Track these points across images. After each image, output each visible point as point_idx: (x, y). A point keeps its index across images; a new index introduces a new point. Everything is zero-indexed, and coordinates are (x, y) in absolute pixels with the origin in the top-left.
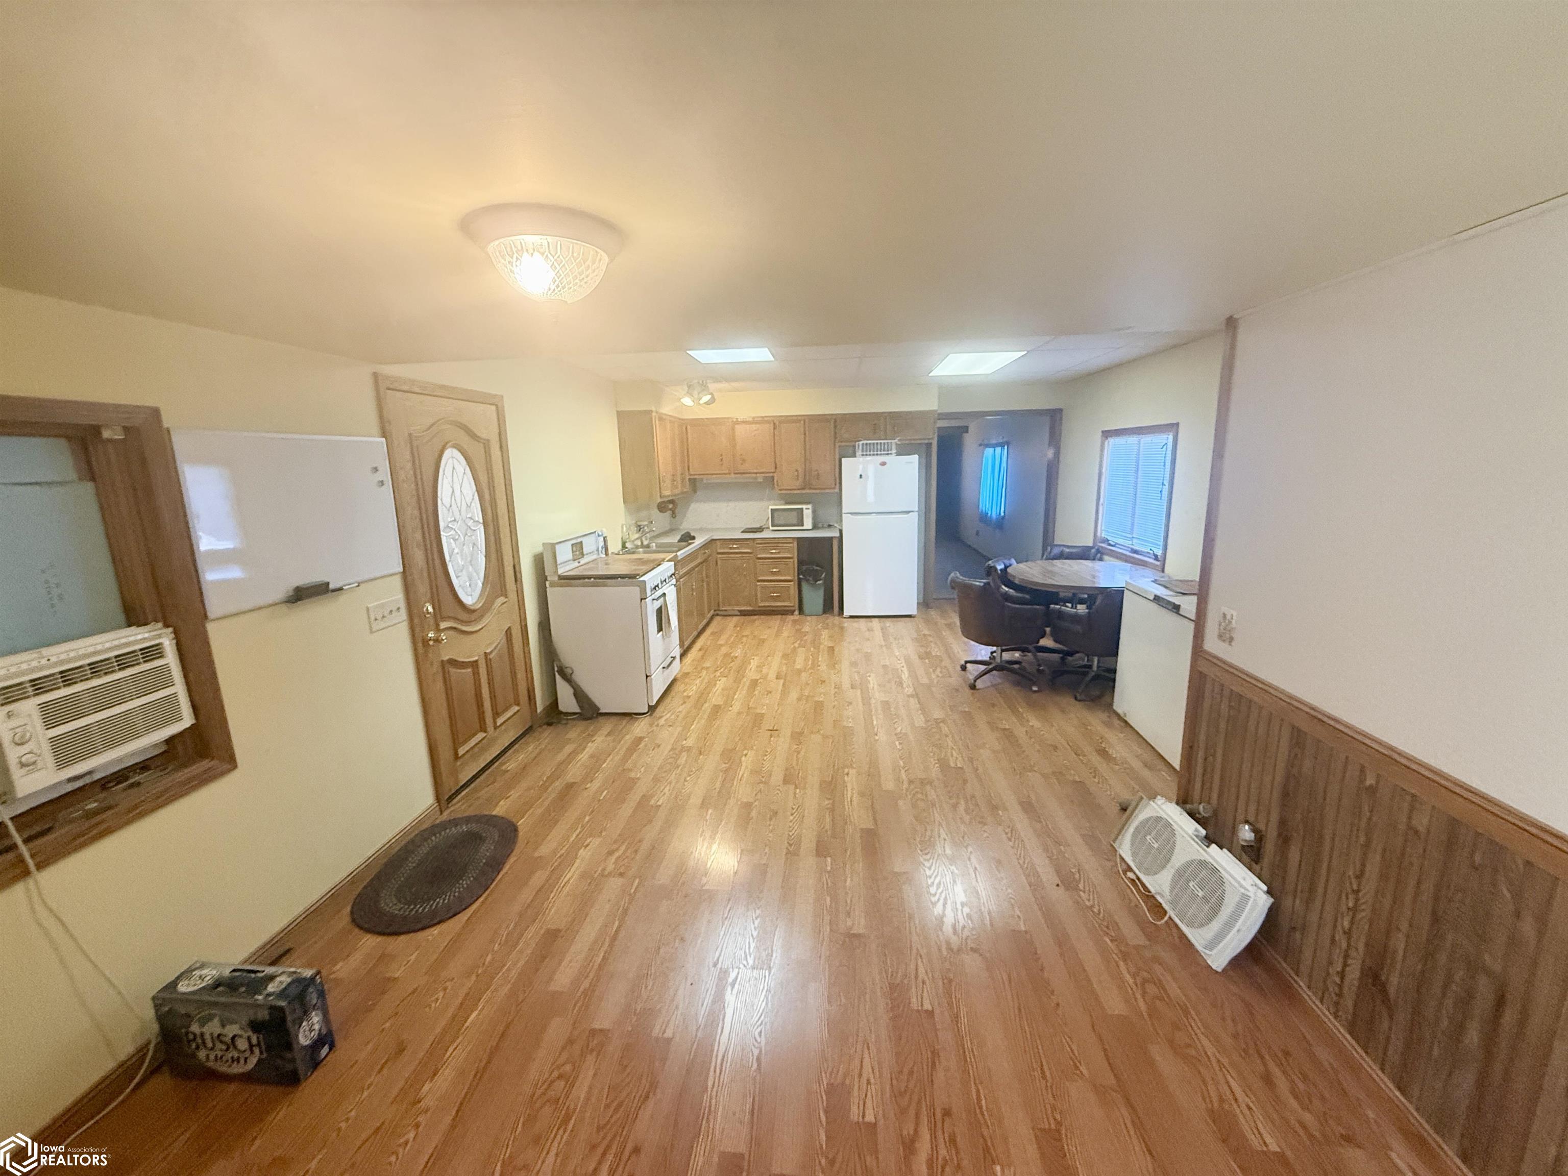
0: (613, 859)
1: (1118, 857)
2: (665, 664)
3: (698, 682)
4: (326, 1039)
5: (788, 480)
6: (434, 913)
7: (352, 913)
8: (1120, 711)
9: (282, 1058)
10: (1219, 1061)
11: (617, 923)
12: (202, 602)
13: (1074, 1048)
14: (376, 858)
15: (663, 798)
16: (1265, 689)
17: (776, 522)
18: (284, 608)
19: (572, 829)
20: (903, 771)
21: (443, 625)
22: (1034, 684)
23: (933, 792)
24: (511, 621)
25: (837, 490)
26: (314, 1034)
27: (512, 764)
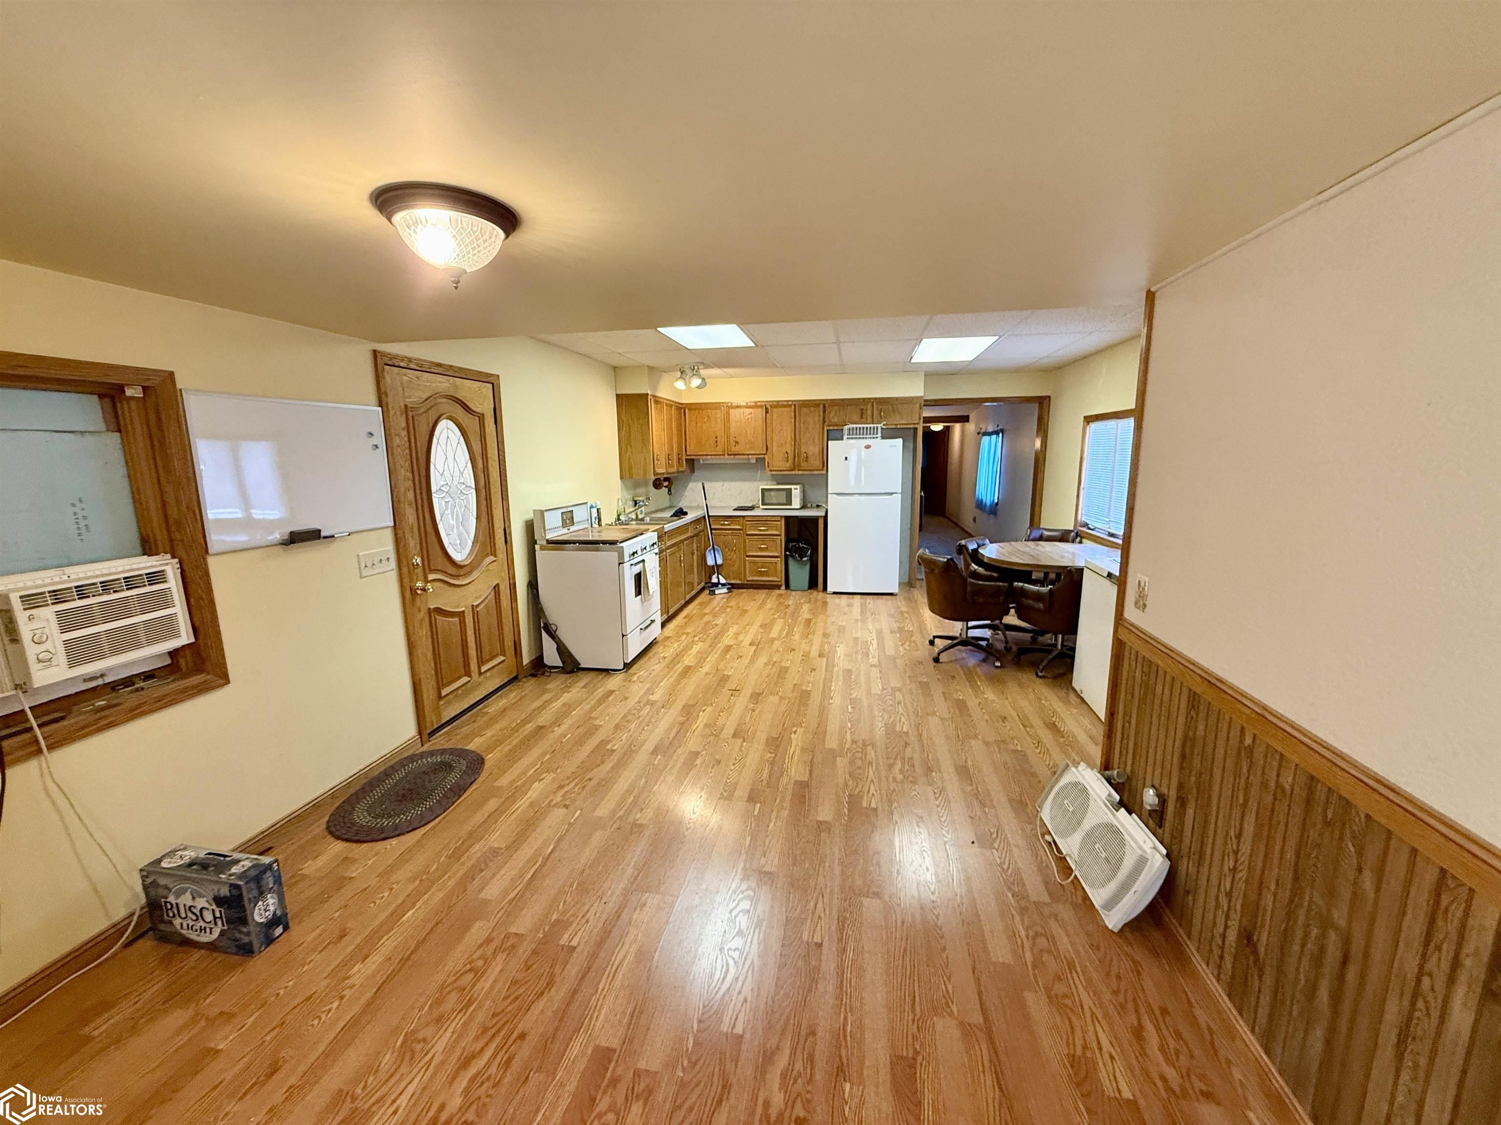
0: (562, 792)
1: (1038, 819)
2: (643, 626)
3: (676, 645)
4: (279, 920)
5: (778, 460)
6: (396, 827)
7: (328, 822)
8: (1077, 689)
9: (241, 932)
10: (1093, 1013)
11: (551, 847)
12: (204, 537)
13: (950, 988)
14: (356, 777)
15: (618, 745)
16: (1169, 653)
17: (766, 501)
18: (280, 549)
19: (533, 764)
20: (849, 732)
21: (431, 577)
22: (998, 659)
23: (873, 753)
24: (500, 578)
25: (824, 472)
26: (269, 914)
27: (495, 706)
